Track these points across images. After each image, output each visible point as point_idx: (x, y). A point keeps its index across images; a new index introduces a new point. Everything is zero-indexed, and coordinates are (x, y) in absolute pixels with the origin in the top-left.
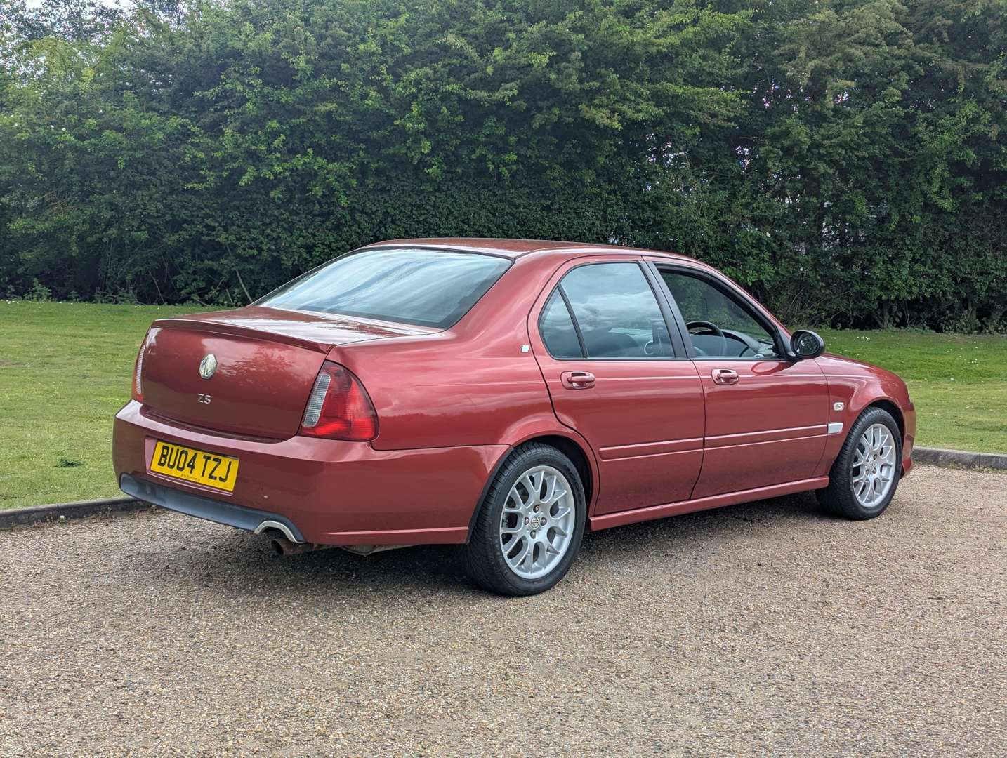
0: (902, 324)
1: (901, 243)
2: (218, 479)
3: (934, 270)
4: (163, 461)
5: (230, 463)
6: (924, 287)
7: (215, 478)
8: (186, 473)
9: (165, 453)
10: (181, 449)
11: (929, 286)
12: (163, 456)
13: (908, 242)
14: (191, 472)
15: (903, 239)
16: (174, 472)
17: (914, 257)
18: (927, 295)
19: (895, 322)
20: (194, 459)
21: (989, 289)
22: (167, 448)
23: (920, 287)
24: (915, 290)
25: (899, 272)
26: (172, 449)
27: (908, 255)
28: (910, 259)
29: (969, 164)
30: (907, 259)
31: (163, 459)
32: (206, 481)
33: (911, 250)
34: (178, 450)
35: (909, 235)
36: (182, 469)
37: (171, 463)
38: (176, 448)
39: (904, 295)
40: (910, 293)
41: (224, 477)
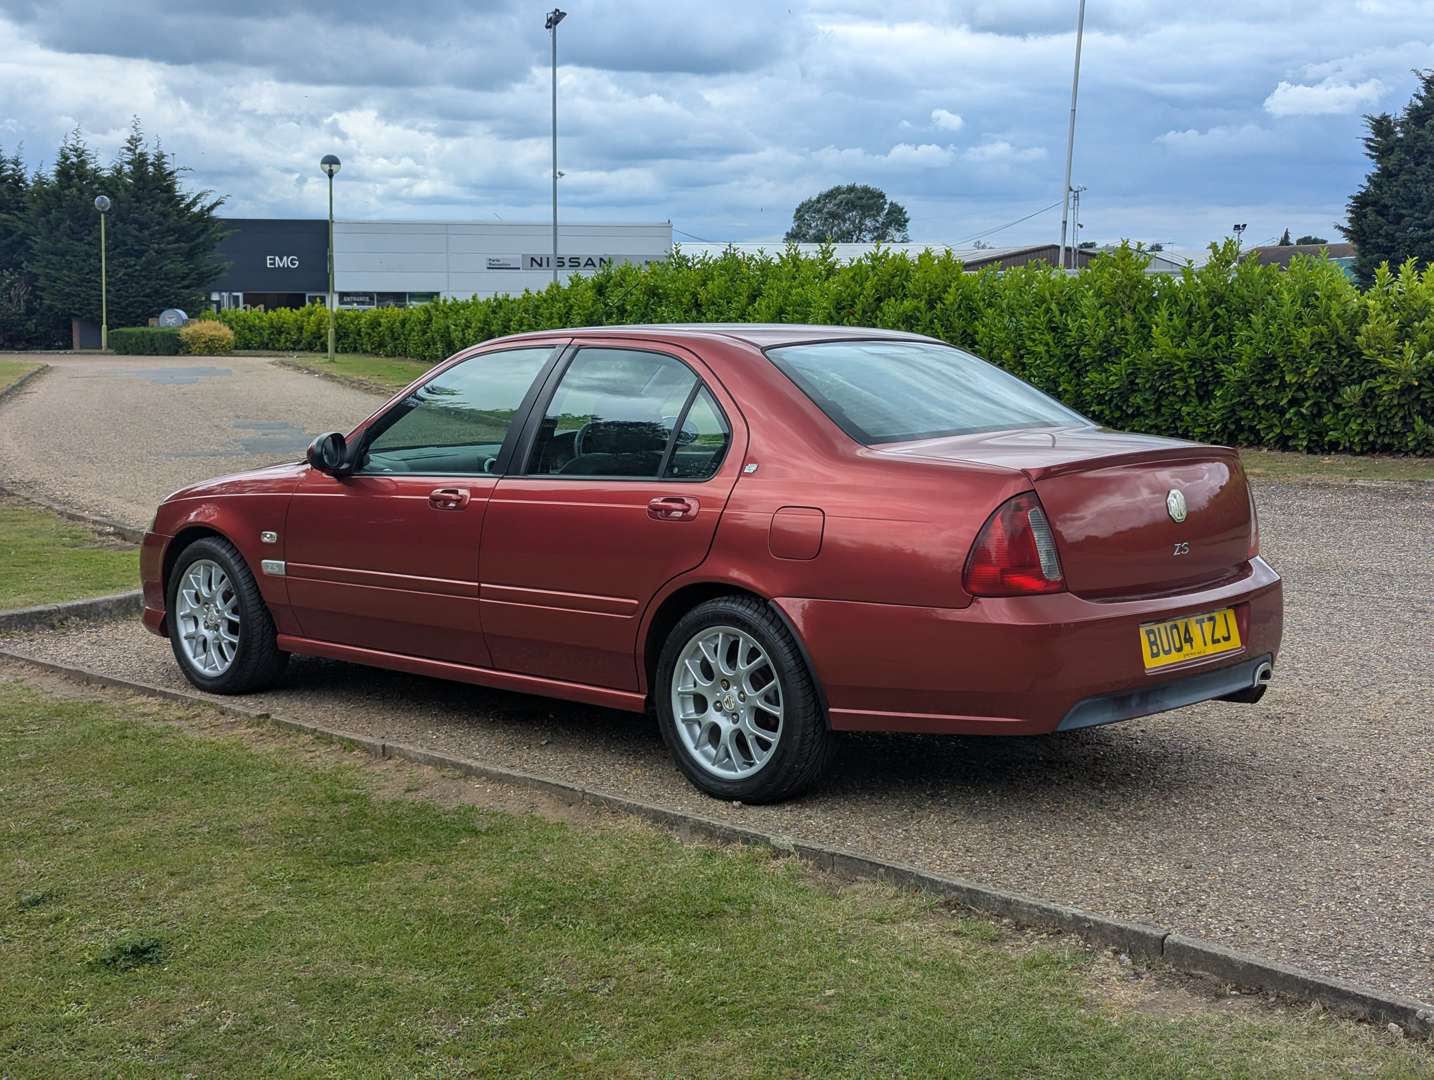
2: (1222, 640)
4: (1155, 651)
5: (1225, 616)
7: (1218, 641)
9: (1152, 639)
10: (1168, 624)
12: (1152, 644)
16: (1174, 657)
20: (1187, 630)
22: (1152, 632)
26: (1159, 629)
31: (1155, 648)
32: (1211, 649)
36: (1180, 650)
37: (1167, 648)
38: (1161, 626)
41: (1226, 635)
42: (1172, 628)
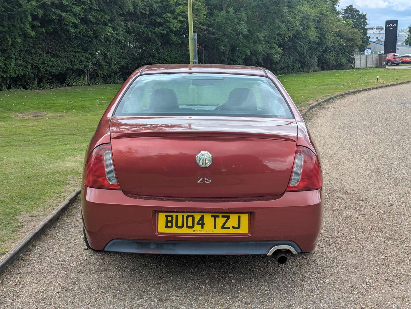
0: (9, 88)
1: (10, 51)
3: (24, 63)
6: (21, 70)
8: (197, 229)
11: (23, 70)
13: (14, 51)
14: (202, 228)
15: (11, 49)
17: (16, 57)
18: (22, 74)
19: (6, 87)
21: (46, 70)
23: (19, 71)
24: (17, 72)
25: (10, 64)
26: (177, 216)
27: (14, 57)
28: (14, 58)
29: (40, 16)
30: (13, 58)
33: (14, 54)
34: (183, 216)
35: (14, 47)
36: (193, 227)
39: (13, 75)
40: (15, 73)
42: (188, 217)
